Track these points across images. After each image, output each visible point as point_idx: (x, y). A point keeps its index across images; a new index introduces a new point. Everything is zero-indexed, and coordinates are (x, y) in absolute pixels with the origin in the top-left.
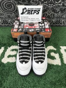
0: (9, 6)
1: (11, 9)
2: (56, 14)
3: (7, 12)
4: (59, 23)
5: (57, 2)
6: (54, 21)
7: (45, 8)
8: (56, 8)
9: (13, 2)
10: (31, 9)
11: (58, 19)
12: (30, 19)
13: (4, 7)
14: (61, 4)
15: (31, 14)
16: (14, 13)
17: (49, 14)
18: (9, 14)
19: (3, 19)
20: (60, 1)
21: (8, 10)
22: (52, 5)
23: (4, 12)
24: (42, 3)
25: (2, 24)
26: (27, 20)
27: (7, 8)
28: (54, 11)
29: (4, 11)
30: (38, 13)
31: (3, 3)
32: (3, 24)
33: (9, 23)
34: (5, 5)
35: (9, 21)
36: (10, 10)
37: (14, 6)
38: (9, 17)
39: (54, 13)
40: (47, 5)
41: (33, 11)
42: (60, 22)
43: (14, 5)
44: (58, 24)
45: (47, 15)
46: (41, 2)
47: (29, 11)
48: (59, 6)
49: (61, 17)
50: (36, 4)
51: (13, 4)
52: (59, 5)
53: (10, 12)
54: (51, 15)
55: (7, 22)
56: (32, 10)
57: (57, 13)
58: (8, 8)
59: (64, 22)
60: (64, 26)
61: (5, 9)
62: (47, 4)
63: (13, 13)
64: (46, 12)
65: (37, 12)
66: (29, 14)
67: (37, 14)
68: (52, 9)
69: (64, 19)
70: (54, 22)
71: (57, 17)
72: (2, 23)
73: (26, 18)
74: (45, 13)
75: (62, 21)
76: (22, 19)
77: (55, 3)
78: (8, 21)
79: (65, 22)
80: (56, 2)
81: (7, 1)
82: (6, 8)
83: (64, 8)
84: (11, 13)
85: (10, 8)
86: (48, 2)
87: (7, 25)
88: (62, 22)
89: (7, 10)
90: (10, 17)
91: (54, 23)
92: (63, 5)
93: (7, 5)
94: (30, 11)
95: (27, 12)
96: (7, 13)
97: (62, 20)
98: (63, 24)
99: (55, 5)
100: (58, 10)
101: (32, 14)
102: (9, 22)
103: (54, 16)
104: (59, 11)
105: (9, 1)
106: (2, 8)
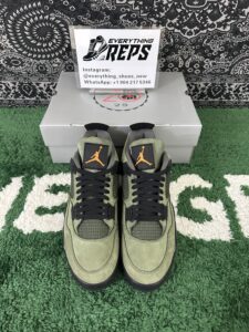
0: (42, 32)
1: (50, 44)
2: (208, 63)
3: (37, 53)
4: (219, 95)
5: (213, 20)
6: (202, 86)
7: (169, 41)
8: (208, 41)
9: (57, 18)
10: (120, 41)
11: (218, 81)
12: (115, 77)
13: (24, 36)
14: (228, 28)
16: (60, 56)
17: (185, 61)
18: (42, 62)
19: (21, 80)
20: (223, 18)
21: (41, 47)
22: (197, 32)
23: (26, 55)
24: (161, 22)
26: (104, 80)
27: (38, 41)
28: (202, 50)
29: (25, 49)
30: (143, 56)
31: (24, 23)
32: (20, 99)
33: (42, 95)
34: (30, 30)
35: (42, 85)
36: (47, 47)
37: (61, 32)
38: (42, 70)
39: (201, 58)
40: (176, 30)
41: (127, 47)
42: (224, 90)
43: (60, 29)
44: (217, 97)
45: (176, 64)
46: (158, 19)
47: (113, 50)
48: (220, 34)
49: (228, 73)
50: (139, 25)
51: (57, 25)
52: (221, 29)
53: (45, 53)
54: (192, 65)
55: (35, 90)
56: (122, 47)
57: (212, 58)
58: (41, 41)
59: (238, 90)
60: (237, 105)
61: (28, 42)
62: (178, 28)
63: (55, 57)
64: (174, 56)
65: (140, 52)
66: (113, 59)
67: (140, 58)
68: (193, 45)
69: (238, 80)
70: (203, 89)
71: (214, 74)
73: (101, 73)
74: (169, 57)
75: (233, 87)
76: (86, 76)
77: (206, 22)
78: (38, 84)
79: (241, 89)
80: (210, 22)
81: (38, 16)
82: (34, 38)
83: (237, 40)
84: (50, 59)
85: (47, 42)
86: (181, 19)
87: (34, 99)
88: (231, 89)
89: (34, 46)
90: (45, 72)
91: (202, 95)
92: (235, 32)
93: (38, 30)
94: (116, 47)
95: (106, 52)
96: (36, 58)
97: (230, 85)
98: (233, 99)
99: (205, 31)
100: (216, 48)
102: (41, 88)
103: (202, 68)
104: (220, 52)
105: (44, 15)
106: (17, 39)
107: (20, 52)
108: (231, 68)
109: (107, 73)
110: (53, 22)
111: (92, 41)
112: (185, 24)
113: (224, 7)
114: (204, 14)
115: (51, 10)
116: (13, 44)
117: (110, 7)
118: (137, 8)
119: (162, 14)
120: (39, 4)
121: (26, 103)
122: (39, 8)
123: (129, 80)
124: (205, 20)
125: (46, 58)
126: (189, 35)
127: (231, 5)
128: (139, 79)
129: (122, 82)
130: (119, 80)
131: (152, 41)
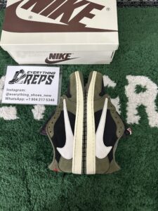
109: (22, 92)
111: (17, 72)
123: (38, 97)
128: (46, 98)
129: (32, 99)
130: (31, 97)
131: (54, 73)
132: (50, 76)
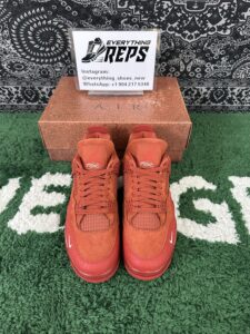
0: (45, 37)
1: (53, 49)
2: (210, 67)
3: (40, 57)
4: (222, 100)
5: (213, 23)
6: (205, 90)
7: (170, 44)
8: (209, 45)
9: (60, 23)
10: (118, 42)
11: (220, 85)
12: (113, 79)
13: (28, 40)
14: (228, 32)
15: (117, 60)
16: (62, 61)
17: (186, 65)
18: (45, 66)
19: (24, 84)
20: (223, 22)
21: (44, 52)
22: (197, 35)
23: (29, 60)
24: (162, 26)
25: (19, 100)
27: (41, 45)
28: (203, 54)
29: (28, 54)
30: (141, 57)
31: (28, 28)
33: (44, 100)
34: (34, 36)
35: (44, 90)
36: (50, 51)
37: (62, 34)
38: (45, 75)
39: (202, 62)
41: (124, 48)
42: (226, 94)
44: (219, 102)
45: (178, 68)
46: (159, 23)
47: (111, 51)
48: (220, 37)
49: (230, 77)
50: (140, 28)
51: (60, 30)
52: (221, 32)
53: (48, 58)
54: (193, 69)
55: (37, 94)
56: (120, 48)
57: (214, 62)
58: (45, 46)
59: (240, 95)
60: (240, 109)
61: (31, 46)
62: (178, 32)
63: (58, 61)
64: (176, 60)
65: (138, 54)
66: (111, 61)
67: (138, 60)
68: (194, 48)
69: (240, 84)
70: (205, 93)
71: (216, 78)
72: (18, 98)
73: (99, 75)
74: (171, 62)
75: (235, 91)
76: (84, 78)
77: (206, 26)
78: (40, 89)
79: (243, 93)
80: (210, 25)
81: (42, 21)
82: (37, 43)
83: (238, 44)
84: (53, 63)
85: (50, 46)
86: (181, 23)
87: (36, 104)
88: (233, 94)
89: (37, 50)
90: (47, 77)
91: (205, 100)
92: (236, 35)
93: (41, 35)
94: (114, 48)
96: (39, 63)
97: (232, 89)
98: (236, 104)
99: (205, 35)
100: (218, 52)
101: (121, 60)
102: (43, 93)
103: (203, 73)
104: (221, 56)
105: (47, 20)
106: (21, 44)
107: (23, 57)
108: (232, 72)
109: (105, 75)
110: (56, 27)
111: (91, 43)
112: (186, 28)
113: (224, 10)
114: (204, 18)
115: (54, 16)
116: (16, 49)
117: (111, 12)
118: (138, 13)
119: (163, 19)
120: (42, 9)
121: (29, 107)
122: (42, 13)
123: (128, 81)
124: (205, 24)
125: (48, 63)
126: (190, 39)
127: (230, 9)
128: (137, 81)
129: (120, 84)
130: (118, 82)
131: (149, 42)
132: (142, 48)
